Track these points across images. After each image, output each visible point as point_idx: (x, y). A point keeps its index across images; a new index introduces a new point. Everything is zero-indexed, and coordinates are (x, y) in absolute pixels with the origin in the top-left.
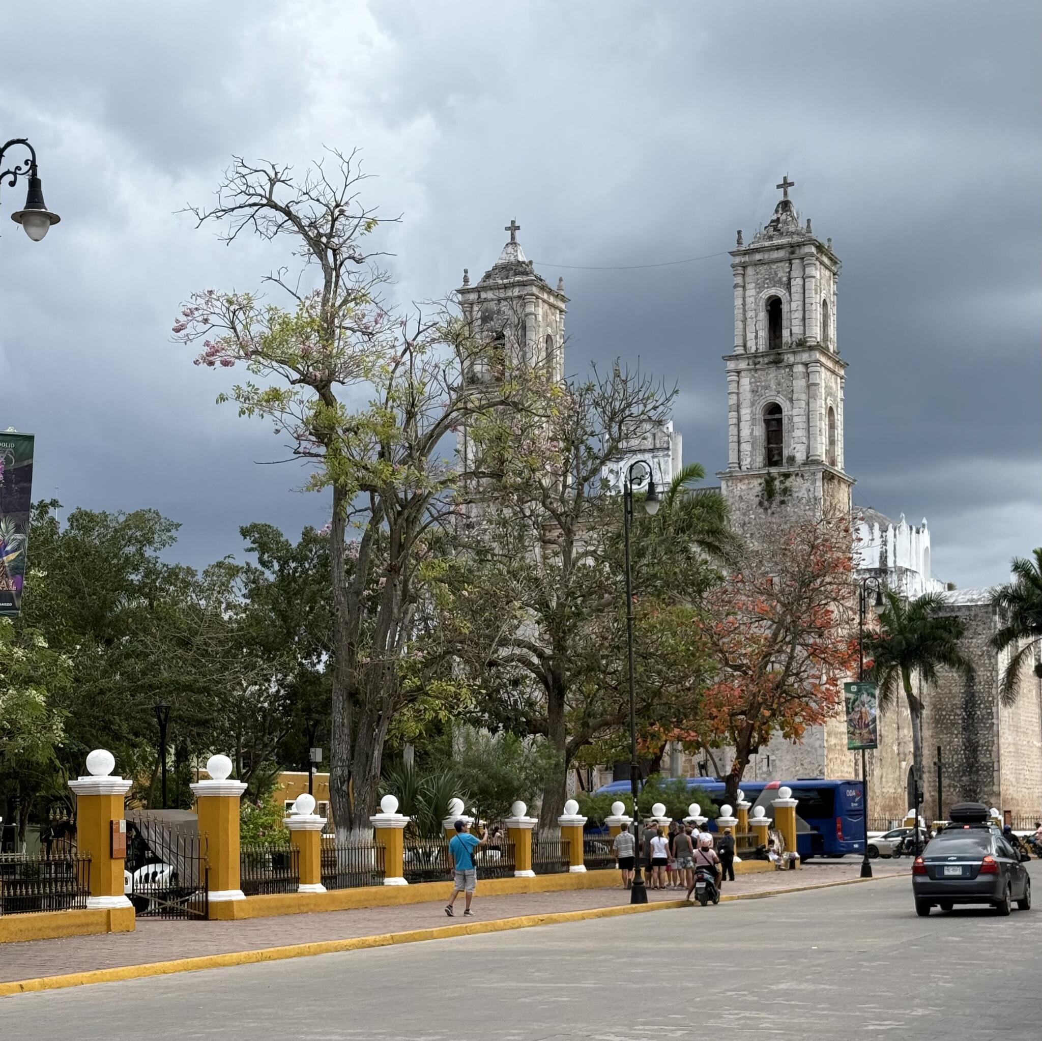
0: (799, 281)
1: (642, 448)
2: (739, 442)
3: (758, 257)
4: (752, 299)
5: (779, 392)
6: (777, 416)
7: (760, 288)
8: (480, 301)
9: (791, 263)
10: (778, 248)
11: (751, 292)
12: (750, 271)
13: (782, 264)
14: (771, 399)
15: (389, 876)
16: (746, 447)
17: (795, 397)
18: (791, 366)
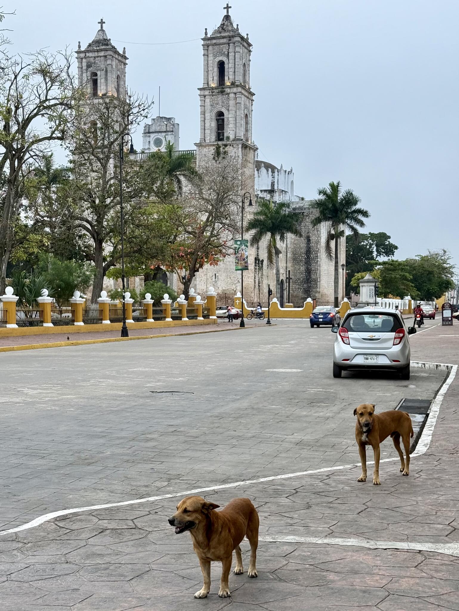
0: (232, 54)
1: (161, 130)
3: (214, 41)
4: (211, 61)
5: (223, 106)
6: (222, 117)
7: (215, 56)
8: (85, 57)
9: (229, 45)
10: (224, 37)
11: (211, 58)
12: (210, 48)
13: (225, 45)
14: (219, 109)
15: (9, 324)
16: (208, 132)
17: (230, 108)
18: (228, 94)
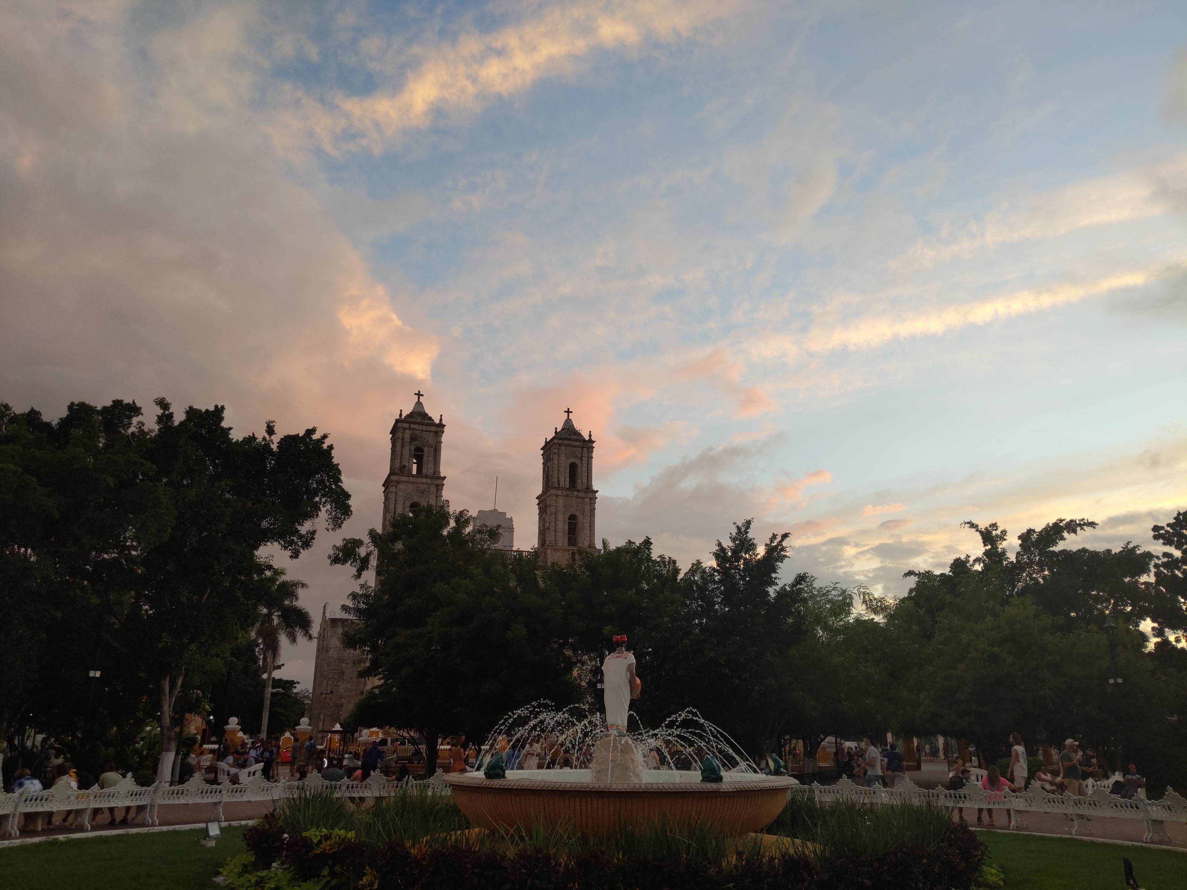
0: (586, 458)
2: (555, 531)
3: (567, 442)
4: (563, 462)
6: (573, 521)
8: (410, 429)
9: (582, 449)
10: (567, 439)
11: (563, 458)
12: (563, 448)
13: (578, 448)
14: (573, 513)
16: (560, 534)
17: (585, 514)
18: (583, 498)
